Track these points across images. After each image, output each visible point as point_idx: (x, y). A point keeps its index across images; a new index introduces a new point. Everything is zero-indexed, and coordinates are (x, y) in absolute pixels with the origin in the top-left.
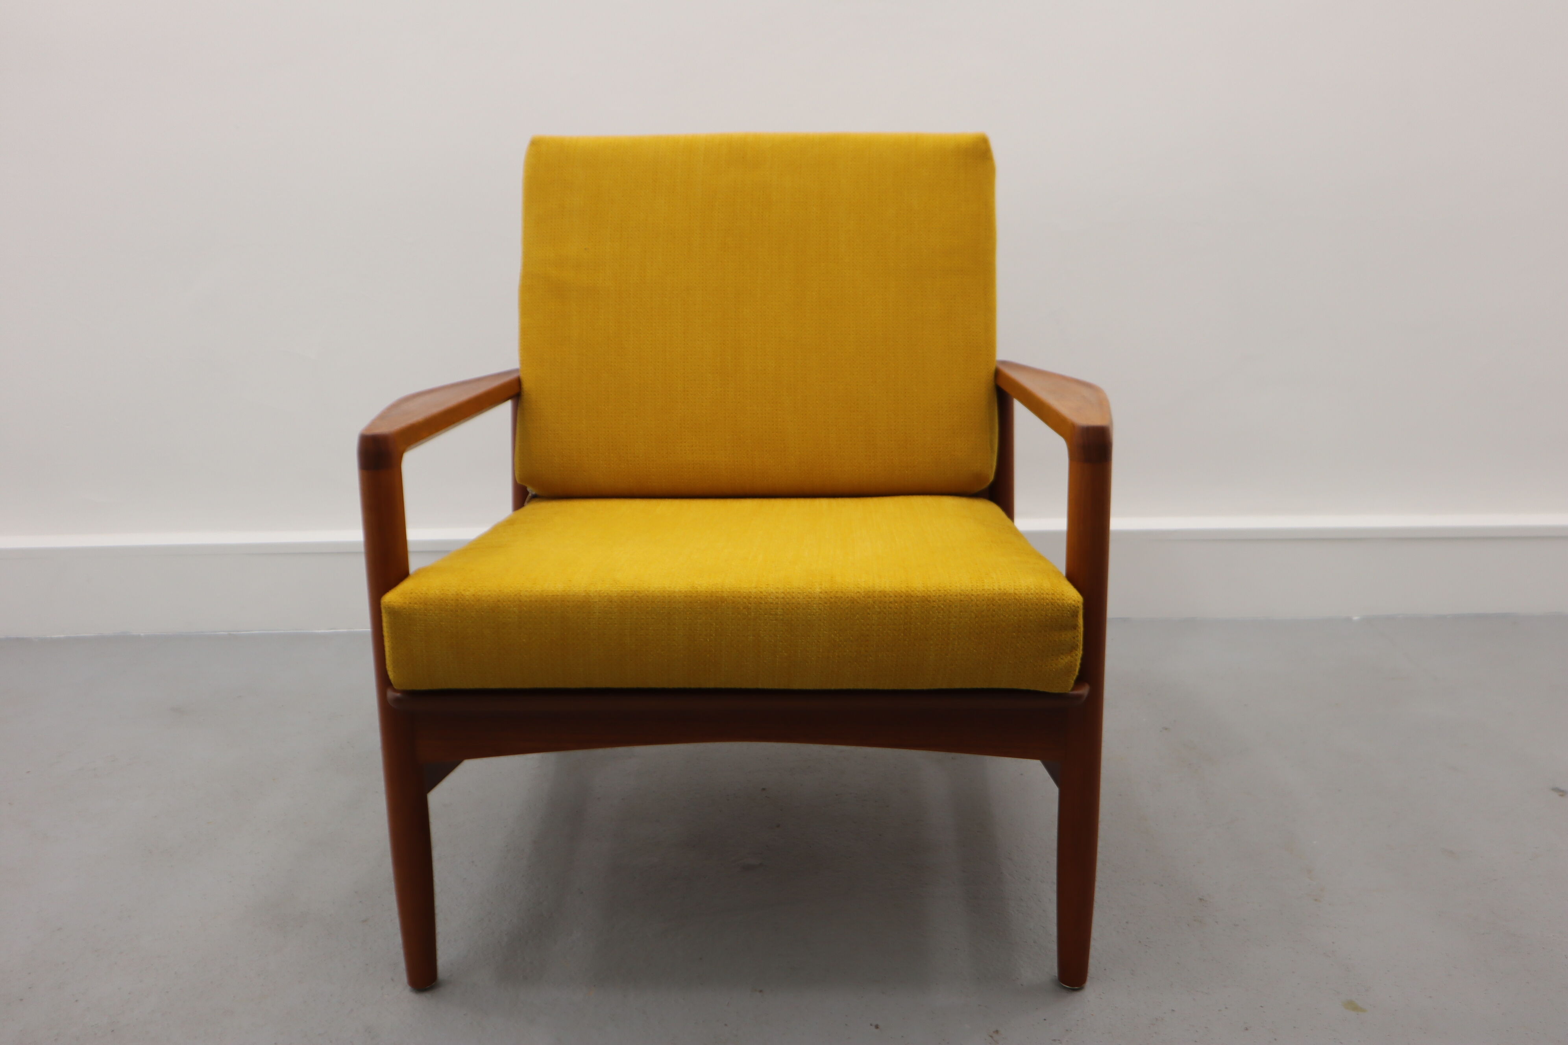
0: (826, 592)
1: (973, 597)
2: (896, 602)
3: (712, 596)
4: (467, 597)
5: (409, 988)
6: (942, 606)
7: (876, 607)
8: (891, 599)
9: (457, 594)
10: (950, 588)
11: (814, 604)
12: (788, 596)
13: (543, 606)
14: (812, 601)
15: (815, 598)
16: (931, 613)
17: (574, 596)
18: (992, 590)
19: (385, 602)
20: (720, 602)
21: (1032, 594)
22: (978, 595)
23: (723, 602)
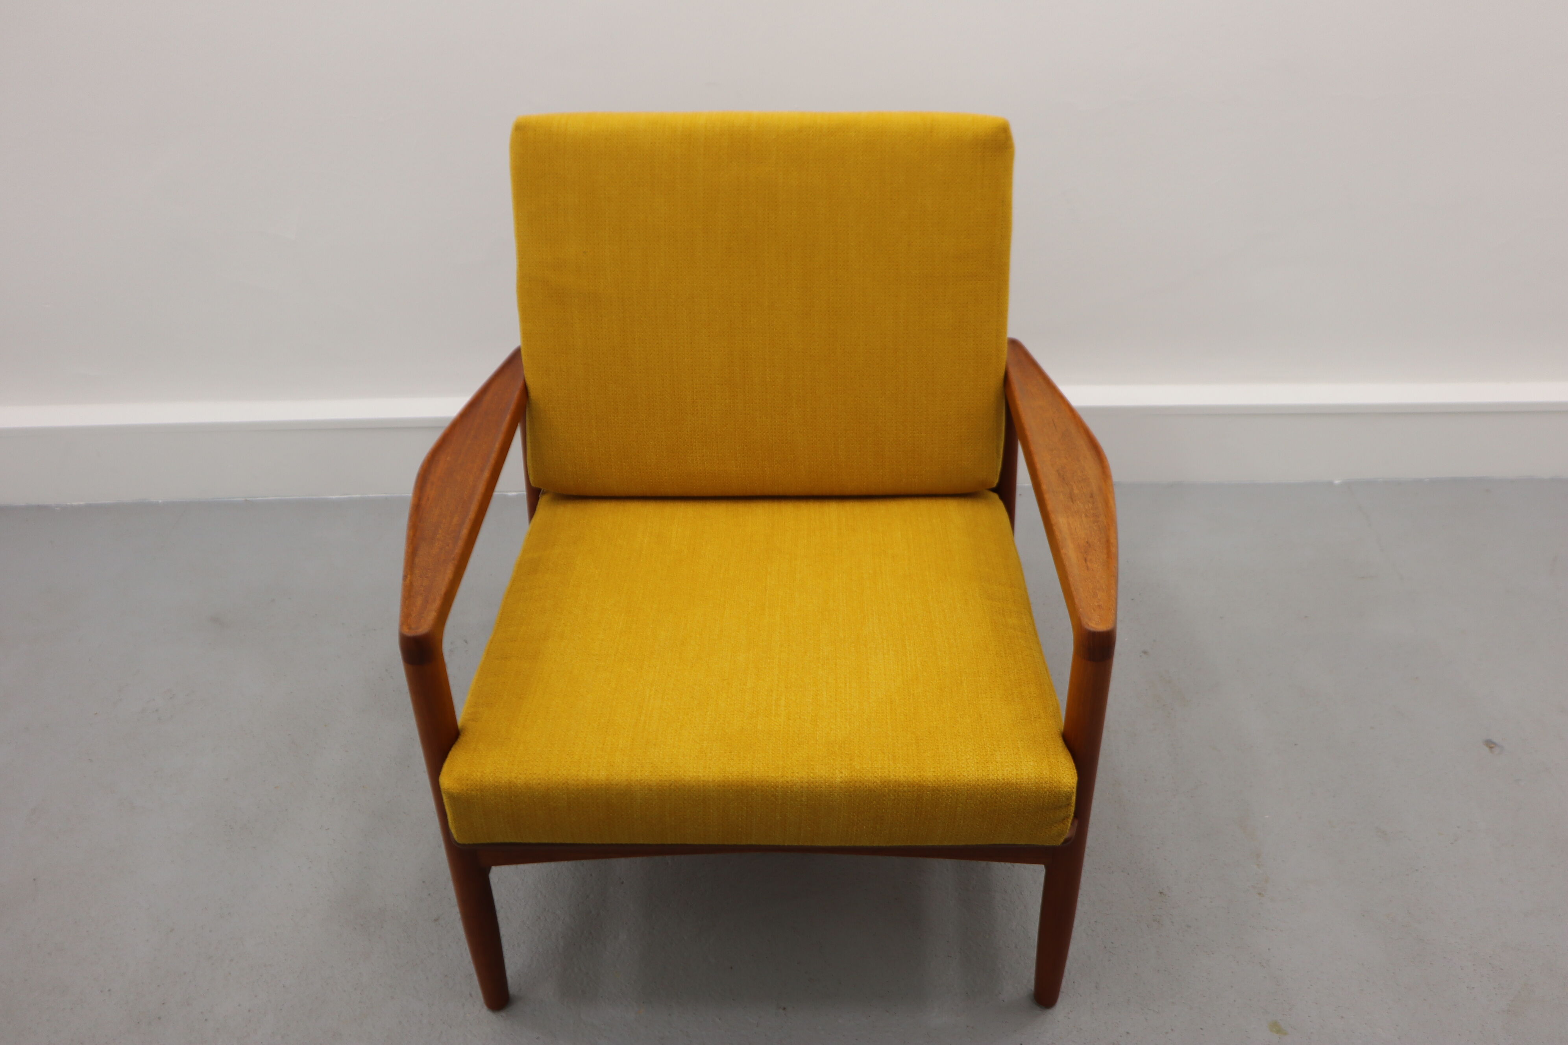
0: (846, 782)
1: (979, 787)
2: (909, 791)
3: (743, 786)
4: (519, 785)
5: (485, 1007)
6: (951, 795)
7: (891, 795)
8: (905, 789)
9: (510, 783)
10: (959, 778)
11: (835, 793)
12: (812, 785)
13: (590, 794)
14: (833, 790)
15: (836, 788)
16: (940, 800)
17: (617, 785)
18: (996, 780)
19: (444, 789)
20: (750, 792)
21: (1032, 784)
22: (984, 785)
23: (752, 791)
